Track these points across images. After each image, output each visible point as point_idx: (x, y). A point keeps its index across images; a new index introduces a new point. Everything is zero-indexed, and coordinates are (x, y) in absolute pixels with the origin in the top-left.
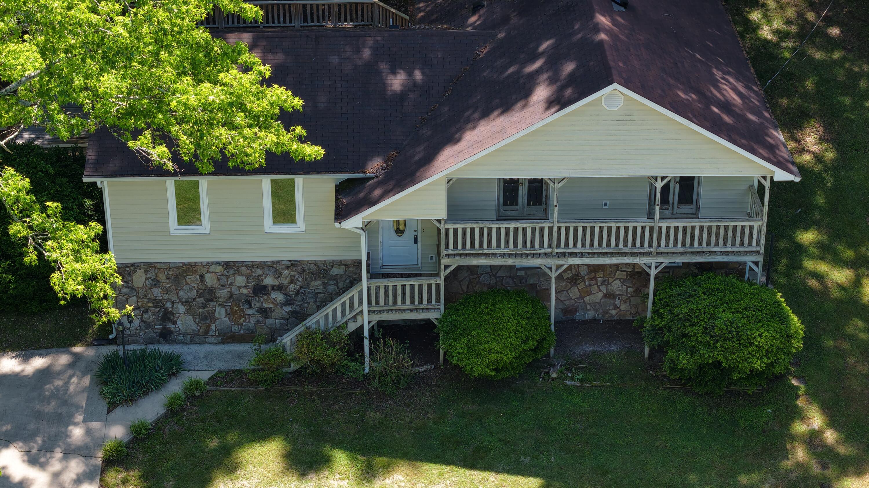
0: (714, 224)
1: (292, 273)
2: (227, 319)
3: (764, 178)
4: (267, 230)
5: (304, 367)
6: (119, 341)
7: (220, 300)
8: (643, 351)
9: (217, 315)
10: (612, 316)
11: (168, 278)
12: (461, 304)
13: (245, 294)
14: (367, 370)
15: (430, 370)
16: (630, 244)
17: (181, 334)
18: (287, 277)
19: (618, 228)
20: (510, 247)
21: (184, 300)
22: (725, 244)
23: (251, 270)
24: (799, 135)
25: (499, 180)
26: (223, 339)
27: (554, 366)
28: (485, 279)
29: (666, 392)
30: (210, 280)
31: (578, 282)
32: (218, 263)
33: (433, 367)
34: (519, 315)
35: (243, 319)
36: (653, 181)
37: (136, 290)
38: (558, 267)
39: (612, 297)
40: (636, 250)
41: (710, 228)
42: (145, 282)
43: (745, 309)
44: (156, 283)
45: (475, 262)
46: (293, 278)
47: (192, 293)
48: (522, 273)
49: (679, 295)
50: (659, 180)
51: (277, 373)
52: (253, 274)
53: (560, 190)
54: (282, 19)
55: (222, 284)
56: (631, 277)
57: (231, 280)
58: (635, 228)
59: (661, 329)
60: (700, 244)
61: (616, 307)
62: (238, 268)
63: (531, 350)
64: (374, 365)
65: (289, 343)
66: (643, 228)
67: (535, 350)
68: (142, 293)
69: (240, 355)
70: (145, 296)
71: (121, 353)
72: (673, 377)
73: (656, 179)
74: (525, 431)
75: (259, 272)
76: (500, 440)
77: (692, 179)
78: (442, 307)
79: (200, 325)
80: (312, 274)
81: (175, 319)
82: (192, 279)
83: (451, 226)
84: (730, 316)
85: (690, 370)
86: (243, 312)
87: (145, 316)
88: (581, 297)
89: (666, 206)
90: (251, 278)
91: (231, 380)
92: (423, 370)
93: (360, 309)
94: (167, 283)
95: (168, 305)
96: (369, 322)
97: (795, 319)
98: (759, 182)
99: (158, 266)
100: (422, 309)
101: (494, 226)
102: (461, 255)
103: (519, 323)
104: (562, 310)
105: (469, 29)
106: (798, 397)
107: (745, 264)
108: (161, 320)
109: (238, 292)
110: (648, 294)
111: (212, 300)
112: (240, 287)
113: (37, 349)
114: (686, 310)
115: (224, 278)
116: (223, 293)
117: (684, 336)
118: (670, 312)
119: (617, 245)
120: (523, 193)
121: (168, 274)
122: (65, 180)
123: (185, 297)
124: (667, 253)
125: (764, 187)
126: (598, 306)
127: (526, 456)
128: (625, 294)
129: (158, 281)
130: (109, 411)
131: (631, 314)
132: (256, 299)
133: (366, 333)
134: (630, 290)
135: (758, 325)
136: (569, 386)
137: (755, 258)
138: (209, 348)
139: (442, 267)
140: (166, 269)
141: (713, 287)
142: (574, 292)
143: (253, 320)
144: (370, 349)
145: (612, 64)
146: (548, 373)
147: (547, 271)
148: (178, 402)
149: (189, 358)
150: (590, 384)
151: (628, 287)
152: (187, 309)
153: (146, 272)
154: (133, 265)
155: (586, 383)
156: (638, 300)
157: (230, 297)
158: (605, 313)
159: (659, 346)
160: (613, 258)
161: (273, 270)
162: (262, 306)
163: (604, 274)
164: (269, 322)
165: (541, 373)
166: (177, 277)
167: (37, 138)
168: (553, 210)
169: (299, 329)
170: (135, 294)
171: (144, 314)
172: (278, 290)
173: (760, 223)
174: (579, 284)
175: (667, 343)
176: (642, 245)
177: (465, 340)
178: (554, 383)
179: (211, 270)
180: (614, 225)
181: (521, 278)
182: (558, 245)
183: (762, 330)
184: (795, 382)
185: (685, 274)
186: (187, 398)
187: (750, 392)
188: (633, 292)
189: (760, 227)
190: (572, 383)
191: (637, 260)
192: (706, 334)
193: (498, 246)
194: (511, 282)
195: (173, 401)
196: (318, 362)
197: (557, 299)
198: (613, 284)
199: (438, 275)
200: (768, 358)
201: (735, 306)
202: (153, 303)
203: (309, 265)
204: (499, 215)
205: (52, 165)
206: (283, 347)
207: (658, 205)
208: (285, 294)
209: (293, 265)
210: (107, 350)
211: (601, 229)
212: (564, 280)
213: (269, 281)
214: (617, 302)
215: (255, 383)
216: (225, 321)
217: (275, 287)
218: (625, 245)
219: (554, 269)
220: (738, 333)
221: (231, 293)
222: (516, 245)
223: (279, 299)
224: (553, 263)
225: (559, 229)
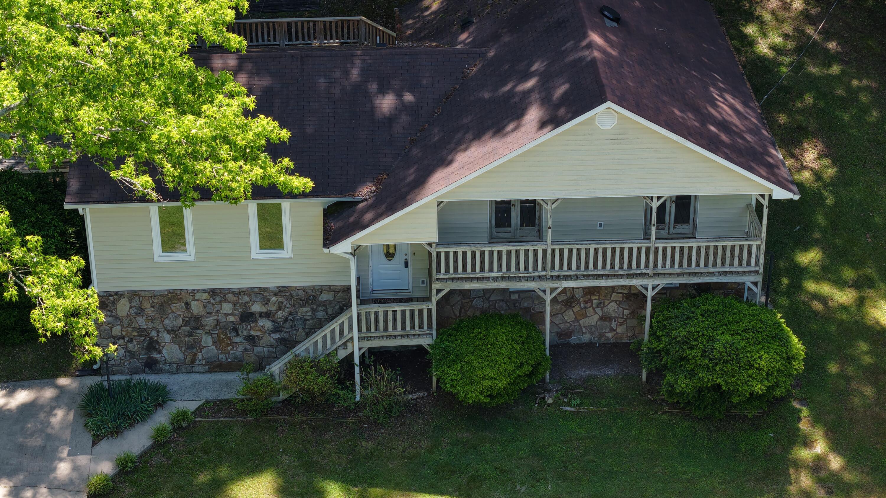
0: (712, 244)
1: (280, 300)
2: (214, 347)
3: (763, 196)
4: (254, 255)
5: (294, 396)
6: (104, 371)
7: (207, 328)
8: (640, 375)
9: (203, 344)
10: (608, 339)
11: (152, 307)
12: (453, 329)
13: (232, 322)
14: (358, 398)
15: (423, 397)
16: (626, 266)
17: (167, 363)
18: (275, 303)
19: (614, 250)
20: (503, 271)
21: (169, 329)
22: (723, 264)
23: (238, 297)
24: (796, 151)
25: (491, 202)
26: (209, 368)
27: (549, 391)
28: (478, 303)
29: (665, 417)
30: (196, 308)
31: (573, 305)
32: (204, 291)
33: (426, 394)
34: (513, 340)
35: (231, 347)
36: (649, 201)
37: (120, 319)
38: (553, 290)
39: (608, 319)
40: (632, 272)
41: (707, 248)
42: (129, 311)
43: (745, 331)
44: (140, 311)
45: (467, 286)
46: (281, 305)
47: (178, 321)
48: (515, 297)
49: (676, 317)
50: (655, 200)
51: (265, 402)
52: (240, 301)
53: (554, 211)
54: (266, 37)
55: (208, 311)
56: (627, 298)
57: (217, 307)
58: (631, 249)
59: (659, 352)
60: (698, 264)
61: (612, 330)
62: (225, 295)
63: (526, 375)
64: (366, 392)
65: (277, 372)
66: (639, 249)
67: (530, 375)
68: (126, 322)
69: (228, 385)
70: (130, 325)
71: (105, 384)
72: (671, 401)
73: (652, 198)
74: (521, 459)
75: (246, 298)
76: (496, 468)
77: (689, 197)
78: (434, 332)
79: (186, 353)
80: (301, 300)
81: (161, 348)
82: (178, 307)
83: (442, 250)
84: (729, 338)
85: (689, 394)
86: (230, 340)
87: (130, 345)
88: (576, 320)
89: (663, 226)
90: (238, 305)
91: (219, 410)
92: (415, 397)
93: (350, 336)
94: (152, 311)
95: (154, 334)
96: (360, 349)
97: (795, 339)
98: (757, 201)
99: (143, 294)
100: (414, 335)
101: (487, 249)
102: (453, 279)
103: (513, 348)
104: (557, 333)
105: (459, 47)
106: (799, 419)
107: (744, 284)
108: (146, 349)
109: (224, 320)
110: (645, 316)
111: (198, 329)
112: (226, 315)
113: (19, 380)
114: (684, 333)
115: (210, 306)
116: (209, 321)
117: (682, 359)
118: (668, 335)
119: (613, 267)
120: (515, 214)
121: (153, 302)
122: (47, 207)
123: (171, 325)
124: (664, 274)
125: (763, 206)
126: (593, 329)
127: (522, 484)
128: (621, 316)
129: (143, 310)
130: (94, 444)
131: (627, 336)
132: (243, 327)
133: (357, 360)
134: (626, 312)
135: (758, 347)
136: (566, 411)
137: (754, 278)
138: (196, 377)
139: (434, 292)
140: (151, 297)
141: (711, 308)
142: (569, 316)
143: (240, 348)
144: (361, 377)
145: (605, 81)
146: (544, 398)
147: (541, 294)
148: (165, 433)
149: (175, 388)
150: (587, 409)
151: (624, 309)
152: (173, 338)
153: (130, 301)
154: (116, 293)
155: (584, 408)
156: (635, 322)
157: (217, 325)
158: (601, 336)
159: (656, 369)
160: (609, 280)
161: (260, 297)
162: (250, 333)
163: (599, 296)
164: (257, 350)
165: (536, 399)
166: (161, 305)
167: (17, 164)
168: (547, 232)
169: (288, 357)
170: (119, 323)
171: (128, 343)
172: (266, 317)
173: (759, 242)
174: (574, 307)
175: (665, 366)
176: (638, 266)
177: (458, 366)
178: (550, 409)
179: (197, 298)
180: (609, 246)
181: (515, 302)
182: (553, 268)
183: (762, 353)
184: (796, 405)
185: (682, 295)
186: (174, 428)
187: (750, 416)
188: (630, 314)
189: (759, 247)
190: (569, 409)
191: (633, 282)
192: (705, 357)
193: (491, 270)
194: (504, 305)
195: (160, 432)
196: (308, 391)
197: (551, 322)
198: (609, 306)
199: (429, 299)
200: (768, 381)
201: (734, 327)
202: (138, 332)
203: (297, 291)
204: (491, 237)
205: (32, 191)
206: (272, 375)
207: (654, 225)
208: (273, 321)
209: (281, 291)
210: (91, 381)
211: (596, 250)
212: (559, 303)
213: (256, 308)
214: (614, 325)
215: (244, 413)
216: (212, 349)
217: (263, 314)
218: (621, 267)
219: (548, 292)
220: (737, 355)
221: (217, 320)
222: (509, 269)
223: (267, 326)
224: (547, 286)
225: (553, 251)
